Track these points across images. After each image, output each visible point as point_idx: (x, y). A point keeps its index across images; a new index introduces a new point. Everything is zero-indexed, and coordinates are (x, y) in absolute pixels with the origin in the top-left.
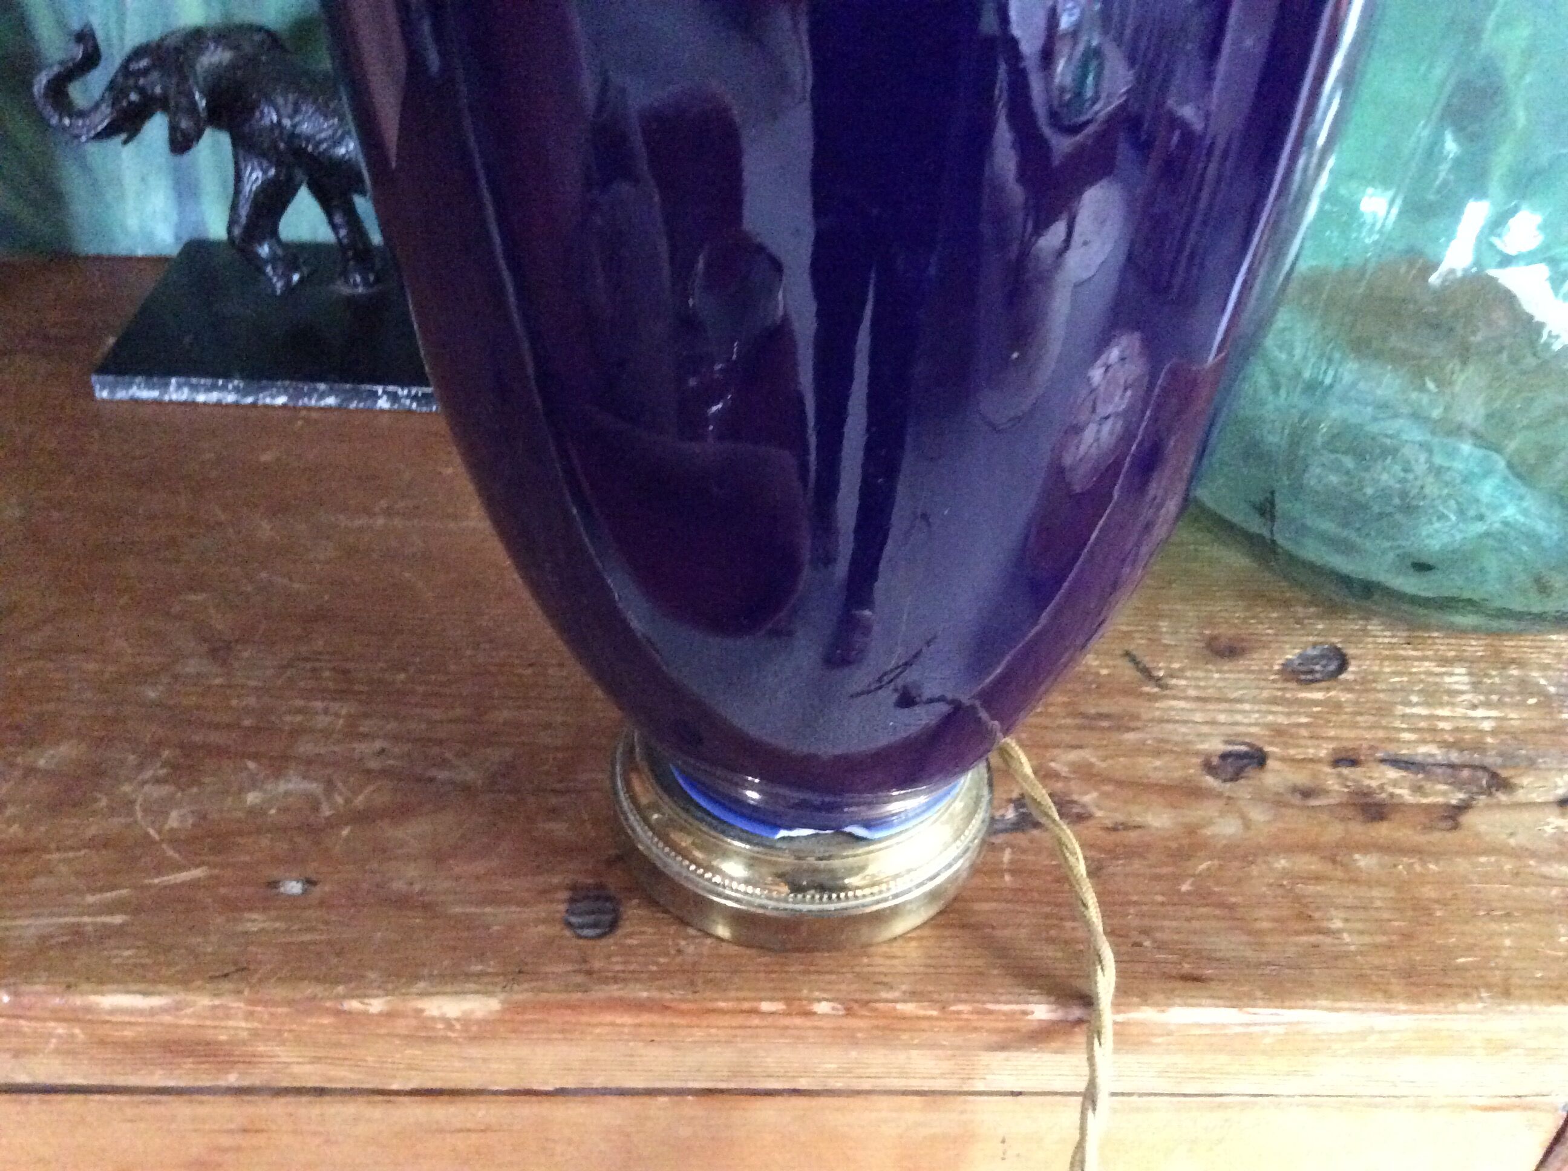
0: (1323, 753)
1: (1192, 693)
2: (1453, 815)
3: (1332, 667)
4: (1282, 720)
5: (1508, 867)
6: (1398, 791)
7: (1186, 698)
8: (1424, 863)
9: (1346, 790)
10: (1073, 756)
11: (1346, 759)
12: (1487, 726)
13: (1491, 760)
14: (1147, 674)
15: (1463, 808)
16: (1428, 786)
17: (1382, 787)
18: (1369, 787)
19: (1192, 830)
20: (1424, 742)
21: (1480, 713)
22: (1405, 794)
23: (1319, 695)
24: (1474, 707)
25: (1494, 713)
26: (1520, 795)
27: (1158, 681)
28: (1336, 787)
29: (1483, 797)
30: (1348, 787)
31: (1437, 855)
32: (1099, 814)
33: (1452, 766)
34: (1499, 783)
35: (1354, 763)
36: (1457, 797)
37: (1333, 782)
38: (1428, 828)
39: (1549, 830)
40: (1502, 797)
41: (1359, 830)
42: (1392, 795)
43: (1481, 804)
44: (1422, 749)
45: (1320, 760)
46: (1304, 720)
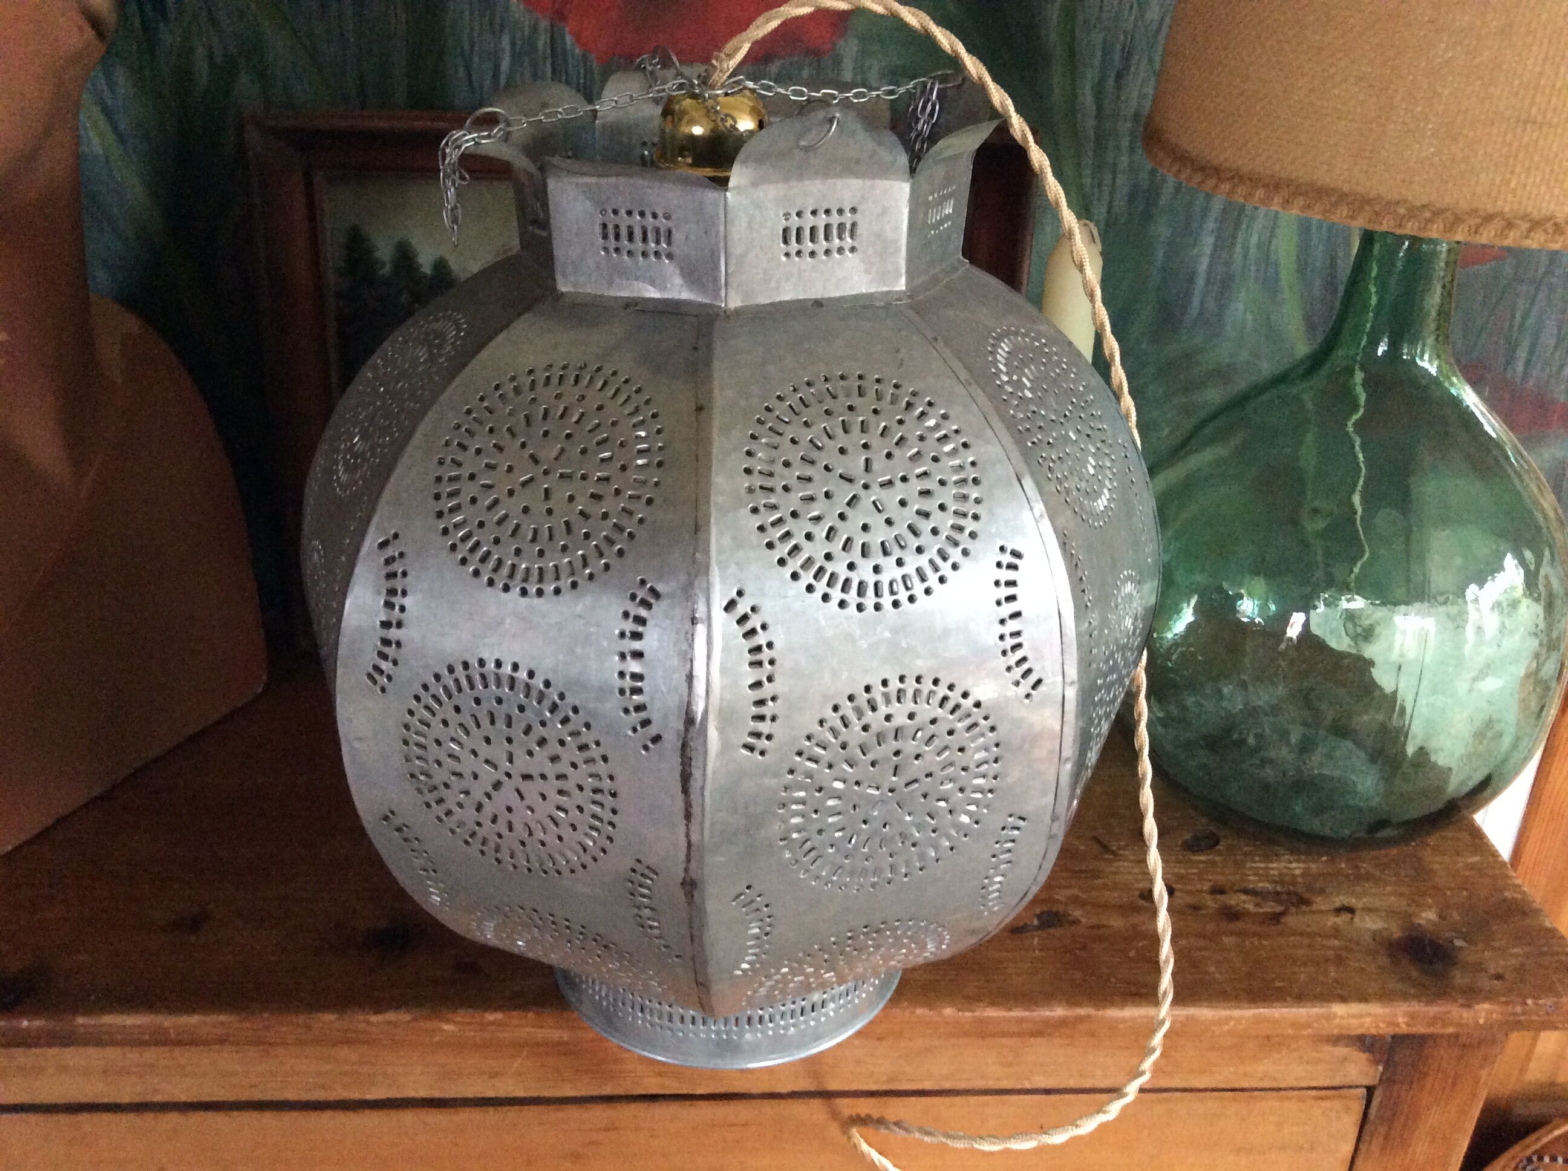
0: (1205, 888)
1: (1132, 858)
2: (1276, 918)
3: (1212, 842)
4: (1182, 871)
5: (1305, 942)
6: (1246, 906)
7: (1131, 861)
8: (1260, 941)
9: (1218, 906)
10: (1068, 892)
11: (1218, 890)
12: (1297, 872)
13: (1300, 889)
14: (1106, 848)
15: (1282, 914)
16: (1263, 903)
17: (1238, 904)
18: (1230, 904)
19: (1135, 927)
20: (1259, 881)
21: (1294, 865)
22: (1250, 907)
23: (1203, 858)
24: (1291, 862)
25: (1302, 865)
26: (1315, 907)
27: (1113, 853)
28: (1213, 905)
29: (1294, 909)
30: (1219, 904)
31: (1268, 936)
32: (1084, 920)
33: (1278, 893)
34: (1303, 902)
35: (1222, 892)
36: (1279, 909)
37: (1211, 903)
38: (1262, 923)
39: (1329, 923)
40: (1304, 908)
41: (1225, 926)
42: (1243, 908)
43: (1293, 912)
44: (1260, 885)
45: (1202, 891)
46: (1195, 871)
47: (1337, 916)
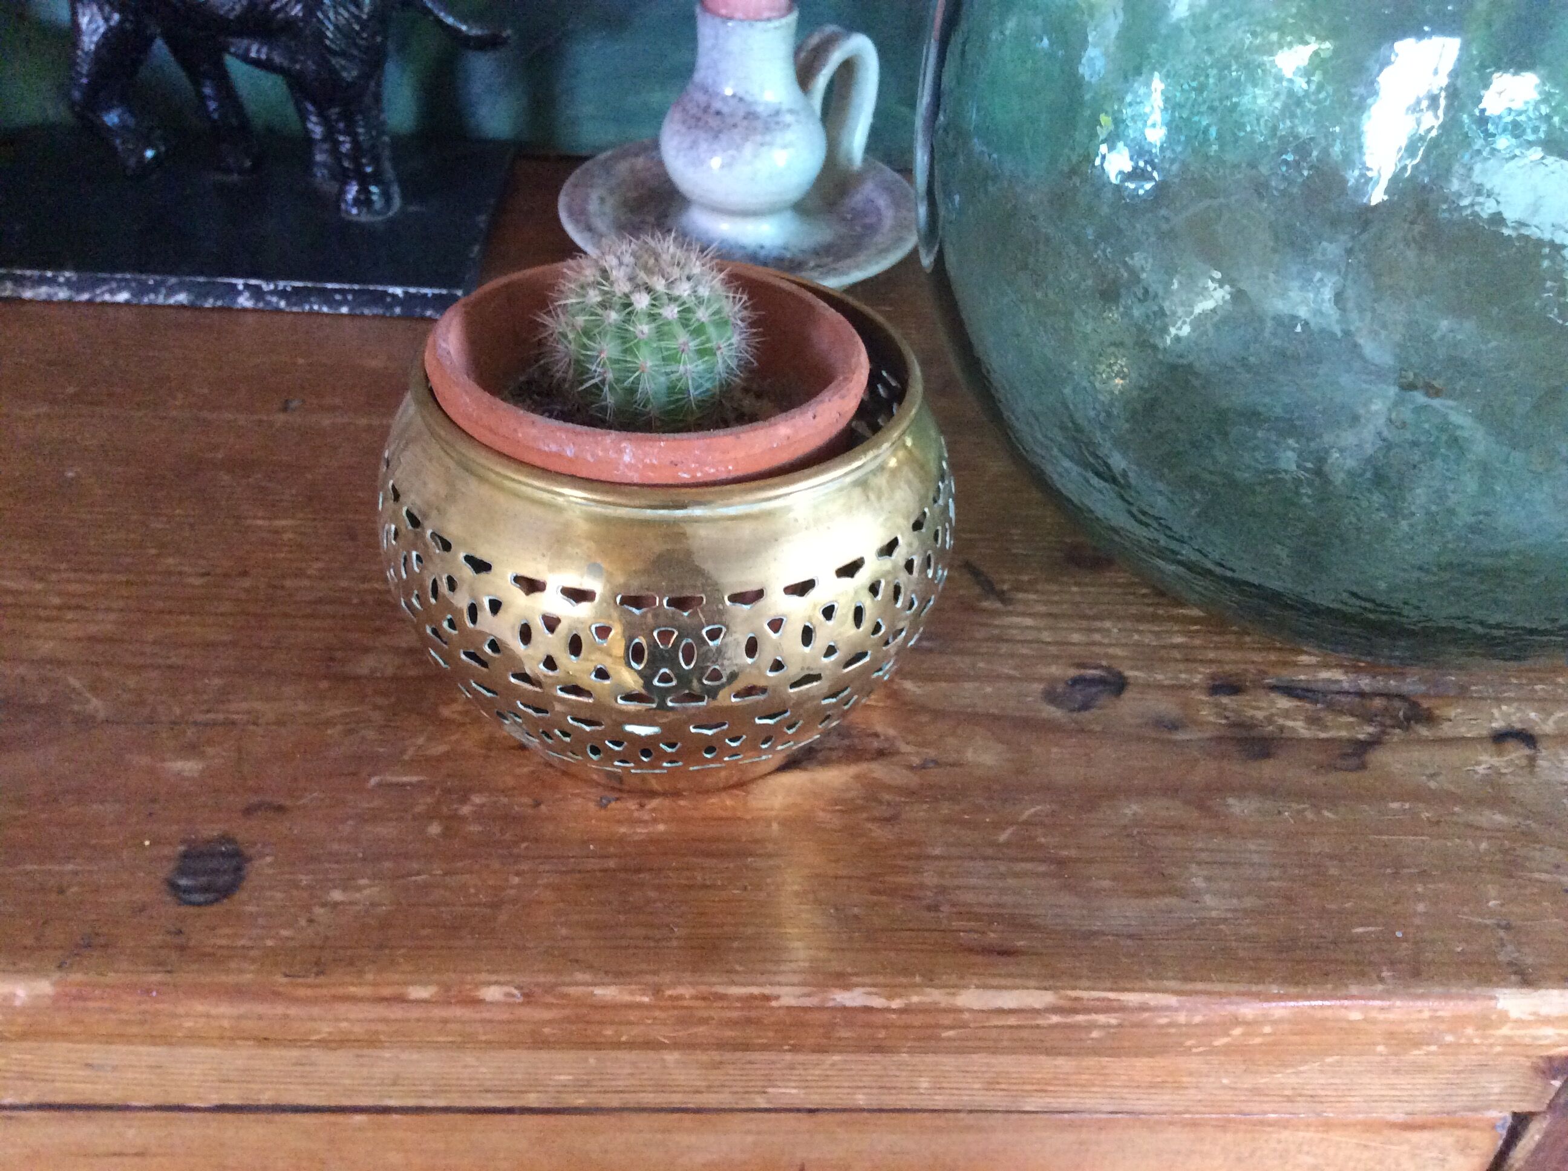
0: (1197, 679)
1: (1042, 609)
2: (1358, 752)
4: (1150, 640)
5: (1425, 815)
6: (1290, 723)
7: (1034, 615)
8: (1318, 811)
9: (1223, 722)
11: (1227, 686)
13: (1411, 687)
14: (989, 587)
15: (1372, 744)
16: (1329, 718)
17: (1270, 720)
18: (1252, 717)
19: (1022, 770)
22: (1299, 727)
26: (1446, 730)
27: (1001, 596)
28: (1212, 719)
29: (1397, 731)
30: (1227, 718)
31: (1333, 800)
32: (905, 749)
33: (1362, 694)
34: (1419, 715)
35: (1236, 690)
36: (1364, 732)
37: (1209, 713)
38: (1324, 766)
39: (1481, 769)
40: (1424, 731)
41: (1237, 769)
42: (1282, 729)
43: (1395, 739)
44: (1325, 675)
45: (1193, 687)
46: (1179, 640)
47: (1500, 754)
